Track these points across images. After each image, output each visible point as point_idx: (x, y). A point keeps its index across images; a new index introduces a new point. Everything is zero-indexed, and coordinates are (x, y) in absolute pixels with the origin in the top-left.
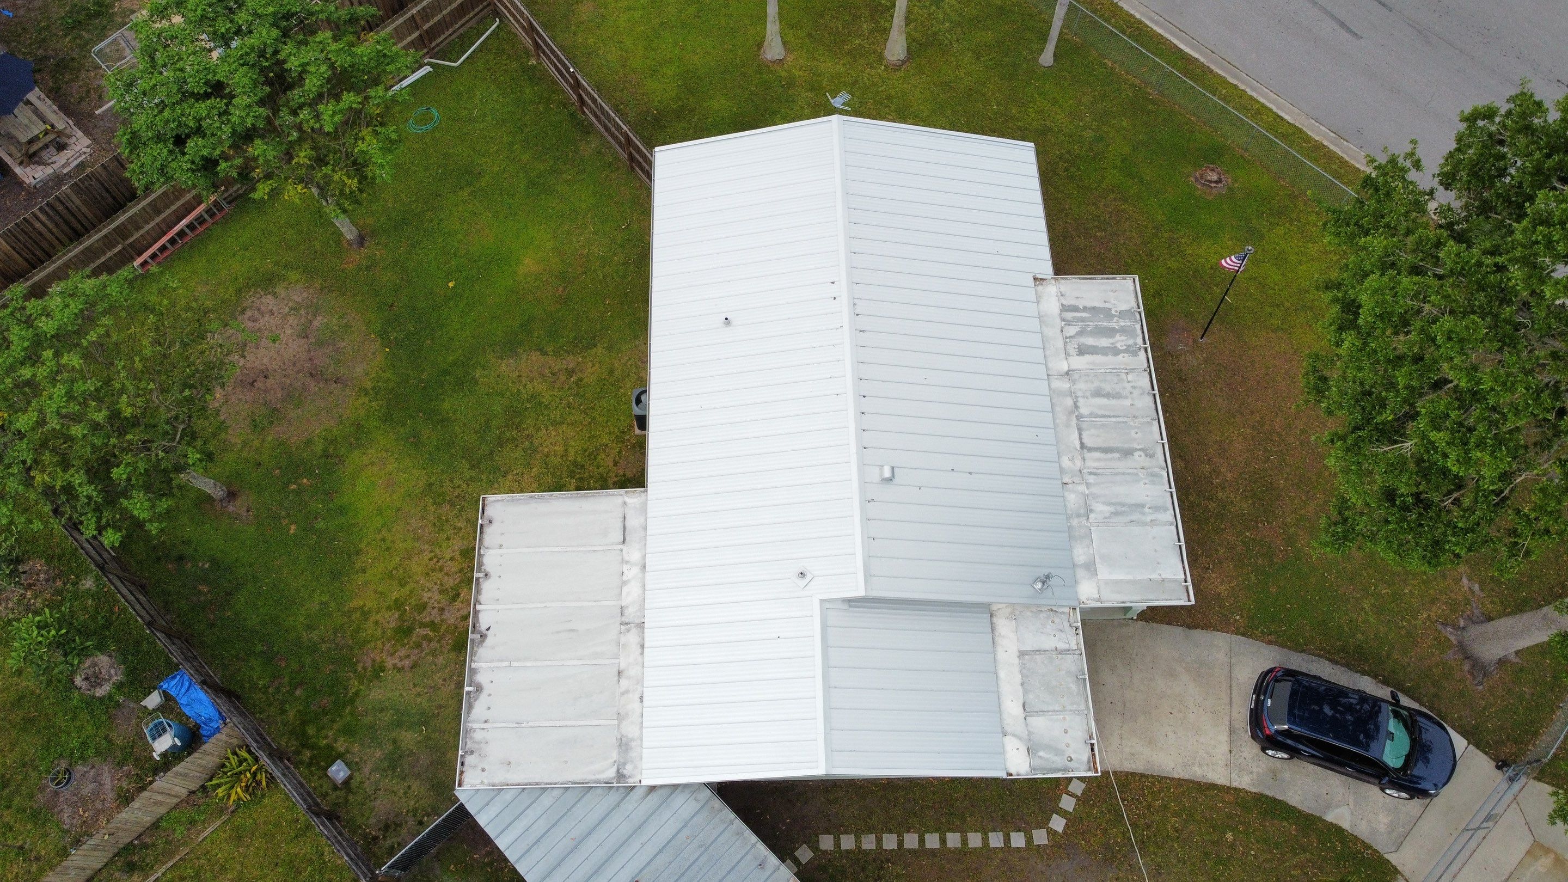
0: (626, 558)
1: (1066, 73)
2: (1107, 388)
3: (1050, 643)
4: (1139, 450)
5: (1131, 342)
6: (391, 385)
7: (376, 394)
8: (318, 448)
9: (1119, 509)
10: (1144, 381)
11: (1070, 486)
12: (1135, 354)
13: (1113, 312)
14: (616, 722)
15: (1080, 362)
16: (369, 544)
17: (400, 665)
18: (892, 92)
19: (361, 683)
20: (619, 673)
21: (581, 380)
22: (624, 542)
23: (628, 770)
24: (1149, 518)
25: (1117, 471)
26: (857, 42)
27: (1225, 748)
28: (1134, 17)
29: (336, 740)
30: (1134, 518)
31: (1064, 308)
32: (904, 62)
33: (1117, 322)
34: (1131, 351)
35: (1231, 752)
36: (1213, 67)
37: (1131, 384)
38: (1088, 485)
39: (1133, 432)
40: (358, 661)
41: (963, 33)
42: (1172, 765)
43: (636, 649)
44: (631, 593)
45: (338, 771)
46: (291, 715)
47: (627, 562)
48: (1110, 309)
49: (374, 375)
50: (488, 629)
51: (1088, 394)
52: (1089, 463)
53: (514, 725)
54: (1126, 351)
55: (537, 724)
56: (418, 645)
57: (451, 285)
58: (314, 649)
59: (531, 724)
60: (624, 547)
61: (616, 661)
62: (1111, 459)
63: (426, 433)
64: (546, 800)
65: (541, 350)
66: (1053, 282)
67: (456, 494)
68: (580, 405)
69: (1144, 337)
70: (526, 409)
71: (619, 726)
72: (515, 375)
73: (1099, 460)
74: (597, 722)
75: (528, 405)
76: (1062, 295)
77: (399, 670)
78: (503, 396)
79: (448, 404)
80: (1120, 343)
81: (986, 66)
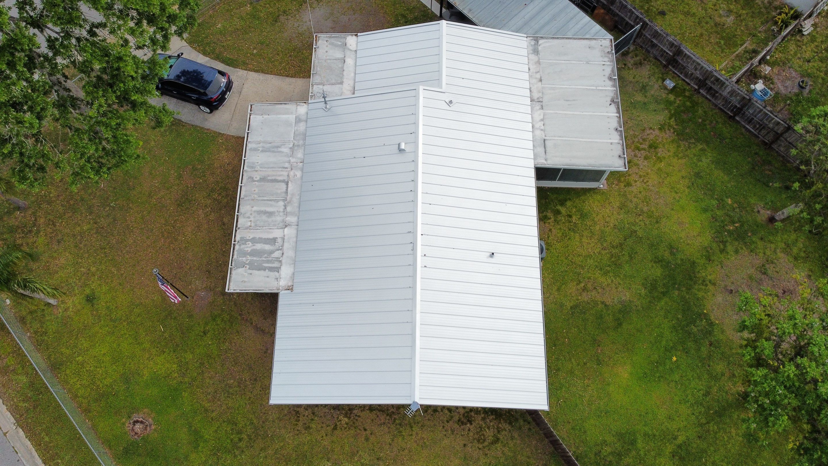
0: (542, 132)
2: (264, 217)
3: (326, 88)
4: (256, 181)
5: (243, 246)
6: (696, 287)
7: (704, 281)
8: (730, 248)
9: (276, 150)
10: (242, 221)
11: (299, 161)
12: (242, 239)
13: (248, 266)
14: (540, 61)
15: (277, 233)
16: (684, 191)
17: (651, 131)
20: (541, 81)
21: (577, 284)
22: (545, 140)
23: (533, 43)
24: (261, 144)
25: (271, 170)
27: (246, 86)
29: (675, 99)
30: (270, 145)
31: (277, 270)
33: (247, 260)
34: (244, 241)
35: (244, 84)
37: (250, 220)
38: (289, 162)
39: (256, 191)
40: (674, 133)
42: (272, 80)
43: (534, 90)
44: (539, 115)
46: (700, 111)
47: (542, 130)
48: (249, 269)
49: (709, 294)
50: (610, 104)
51: (277, 214)
52: (286, 174)
53: (590, 62)
54: (247, 240)
55: (578, 62)
57: (675, 359)
58: (698, 140)
59: (582, 62)
60: (544, 137)
61: (543, 86)
63: (667, 254)
64: (569, 34)
65: (606, 305)
67: (641, 217)
68: (576, 268)
69: (234, 249)
71: (539, 59)
72: (620, 289)
73: (280, 175)
74: (550, 61)
75: (609, 269)
76: (277, 279)
77: (651, 128)
78: (625, 275)
79: (658, 272)
80: (249, 246)
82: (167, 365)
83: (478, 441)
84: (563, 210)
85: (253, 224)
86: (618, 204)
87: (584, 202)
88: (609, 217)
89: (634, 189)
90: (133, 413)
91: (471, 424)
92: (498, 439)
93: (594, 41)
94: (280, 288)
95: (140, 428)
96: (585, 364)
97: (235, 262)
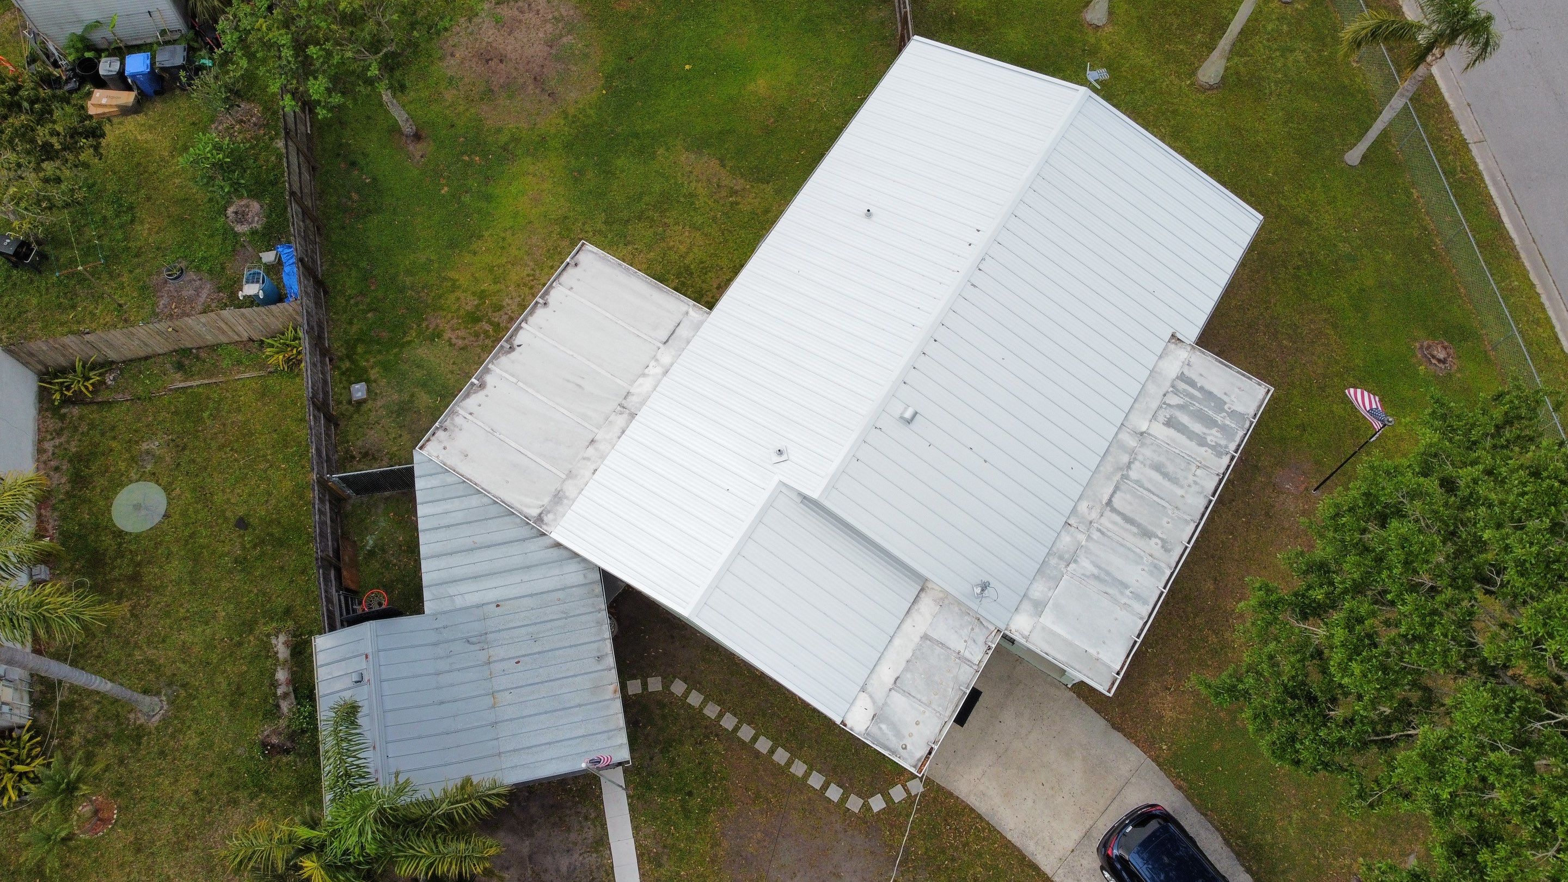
0: (658, 356)
1: (1364, 181)
3: (957, 644)
4: (1160, 538)
5: (1223, 442)
6: (589, 121)
8: (503, 138)
10: (1209, 484)
11: (1073, 529)
12: (1219, 455)
13: (1226, 407)
14: (564, 476)
15: (1160, 431)
17: (454, 341)
18: (1182, 108)
19: (418, 336)
20: (592, 441)
22: (665, 343)
23: (548, 518)
24: (1124, 600)
25: (1125, 543)
26: (1181, 47)
27: (1070, 845)
28: (1476, 165)
29: (372, 368)
30: (1110, 591)
31: (1182, 377)
32: (1211, 88)
33: (1223, 417)
35: (1073, 851)
36: (1523, 255)
38: (1089, 538)
39: (1166, 519)
41: (1290, 92)
42: (1012, 826)
43: (617, 431)
44: (644, 385)
45: (358, 390)
47: (657, 360)
48: (1225, 403)
49: (581, 106)
50: (519, 346)
51: (1148, 463)
52: (1104, 520)
53: (489, 430)
54: (1213, 448)
55: (507, 440)
56: (477, 335)
57: (687, 67)
58: (402, 290)
59: (502, 437)
60: (662, 347)
61: (596, 431)
63: (590, 175)
64: (475, 501)
65: (722, 161)
66: (1189, 348)
69: (1239, 446)
71: (564, 481)
72: (688, 169)
73: (1115, 523)
74: (550, 468)
75: (681, 199)
78: (667, 181)
80: (1212, 438)
81: (1289, 133)
93: (448, 463)
95: (1438, 351)
97: (1243, 426)
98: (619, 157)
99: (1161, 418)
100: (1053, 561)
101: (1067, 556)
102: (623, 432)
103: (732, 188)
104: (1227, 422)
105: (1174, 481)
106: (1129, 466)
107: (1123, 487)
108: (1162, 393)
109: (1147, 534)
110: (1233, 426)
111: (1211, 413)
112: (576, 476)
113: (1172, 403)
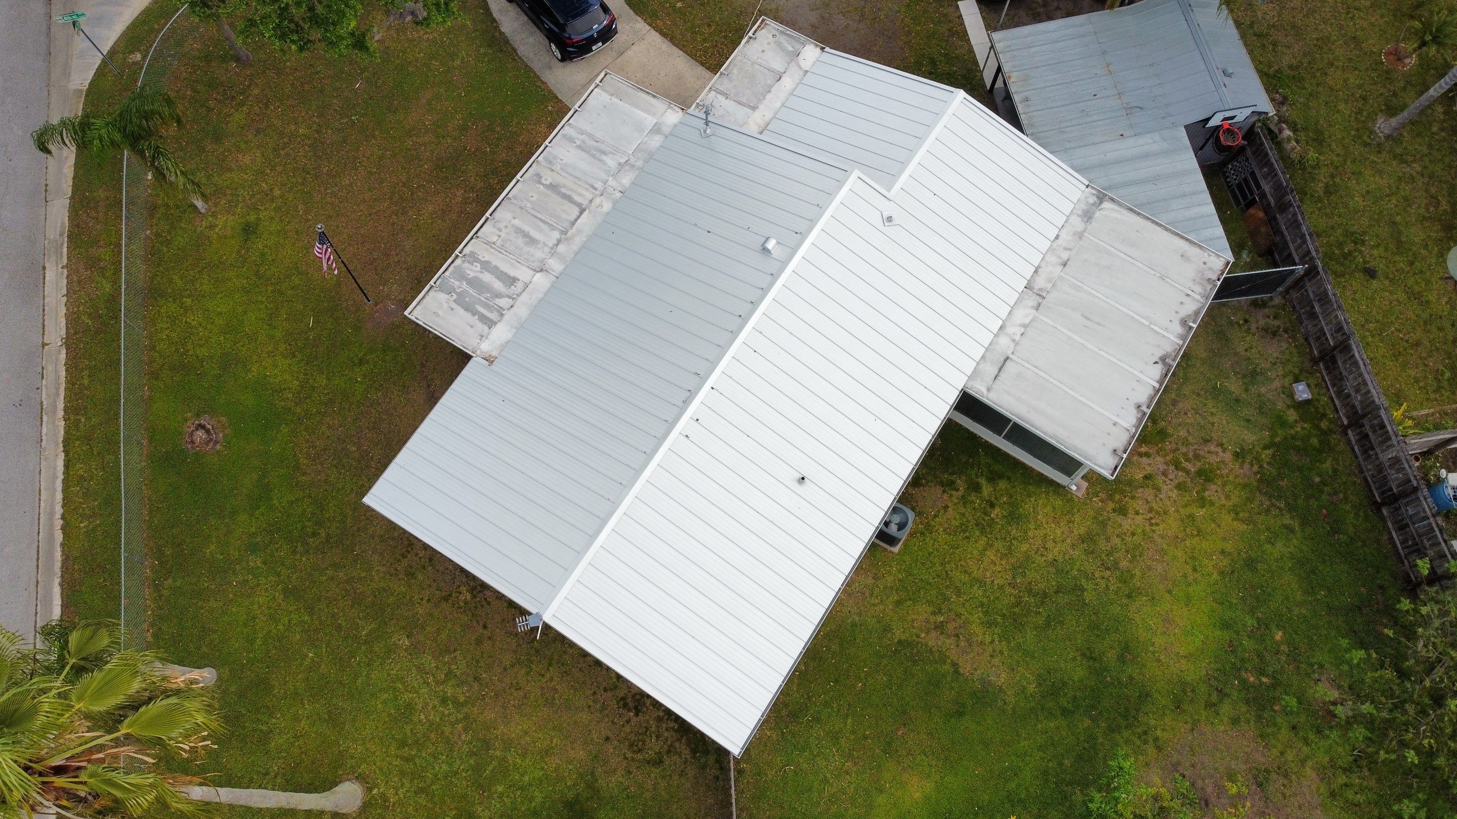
0: (1012, 345)
2: (520, 241)
4: (542, 184)
5: (466, 265)
6: (1126, 734)
7: (1145, 733)
8: (1227, 709)
9: (598, 155)
10: (488, 230)
11: (619, 189)
12: (472, 254)
13: (455, 297)
14: (1085, 234)
15: (522, 273)
16: (1210, 575)
19: (1259, 454)
20: (1065, 265)
21: (934, 613)
22: (1007, 358)
23: (1092, 200)
24: (583, 137)
25: (574, 180)
27: (635, 48)
29: (1296, 421)
30: (593, 143)
31: (491, 324)
33: (459, 287)
34: (473, 258)
37: (500, 233)
38: (605, 182)
39: (534, 199)
40: (1256, 474)
43: (1042, 273)
44: (1024, 315)
45: (1303, 392)
46: (1328, 465)
47: (1014, 341)
48: (455, 301)
49: (1140, 757)
50: (1156, 362)
51: (540, 246)
52: (590, 196)
53: (1166, 279)
54: (477, 260)
55: (1147, 269)
58: (1291, 508)
59: (1153, 272)
60: (1009, 353)
61: (1062, 274)
62: (571, 190)
63: (1111, 656)
64: (1162, 219)
65: (956, 672)
67: (1108, 573)
68: (947, 587)
69: (452, 262)
70: (1003, 616)
71: (1085, 231)
72: (996, 661)
73: (579, 194)
74: (1100, 243)
75: (999, 619)
76: (482, 336)
77: (1221, 445)
78: (1019, 646)
79: (1078, 672)
80: (476, 269)
81: (271, 716)
82: (287, 376)
83: (631, 745)
84: (987, 490)
85: (499, 243)
86: (1082, 531)
87: (1029, 496)
88: (1055, 542)
89: (1127, 524)
90: (205, 413)
91: (637, 715)
92: (661, 762)
93: (1197, 250)
94: (478, 352)
95: (201, 437)
96: (865, 738)
97: (443, 280)
98: (1081, 681)
99: (520, 285)
100: (640, 163)
101: (627, 167)
102: (1036, 272)
103: (942, 633)
104: (457, 283)
105: (519, 231)
106: (559, 242)
107: (567, 224)
108: (513, 308)
109: (553, 187)
110: (452, 280)
111: (471, 292)
112: (1074, 235)
113: (507, 299)
